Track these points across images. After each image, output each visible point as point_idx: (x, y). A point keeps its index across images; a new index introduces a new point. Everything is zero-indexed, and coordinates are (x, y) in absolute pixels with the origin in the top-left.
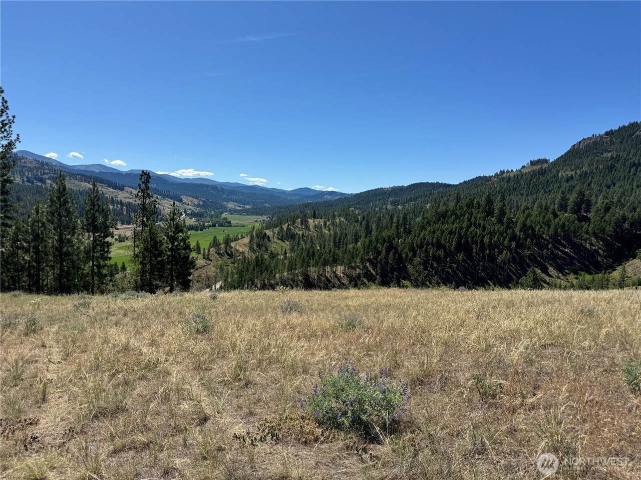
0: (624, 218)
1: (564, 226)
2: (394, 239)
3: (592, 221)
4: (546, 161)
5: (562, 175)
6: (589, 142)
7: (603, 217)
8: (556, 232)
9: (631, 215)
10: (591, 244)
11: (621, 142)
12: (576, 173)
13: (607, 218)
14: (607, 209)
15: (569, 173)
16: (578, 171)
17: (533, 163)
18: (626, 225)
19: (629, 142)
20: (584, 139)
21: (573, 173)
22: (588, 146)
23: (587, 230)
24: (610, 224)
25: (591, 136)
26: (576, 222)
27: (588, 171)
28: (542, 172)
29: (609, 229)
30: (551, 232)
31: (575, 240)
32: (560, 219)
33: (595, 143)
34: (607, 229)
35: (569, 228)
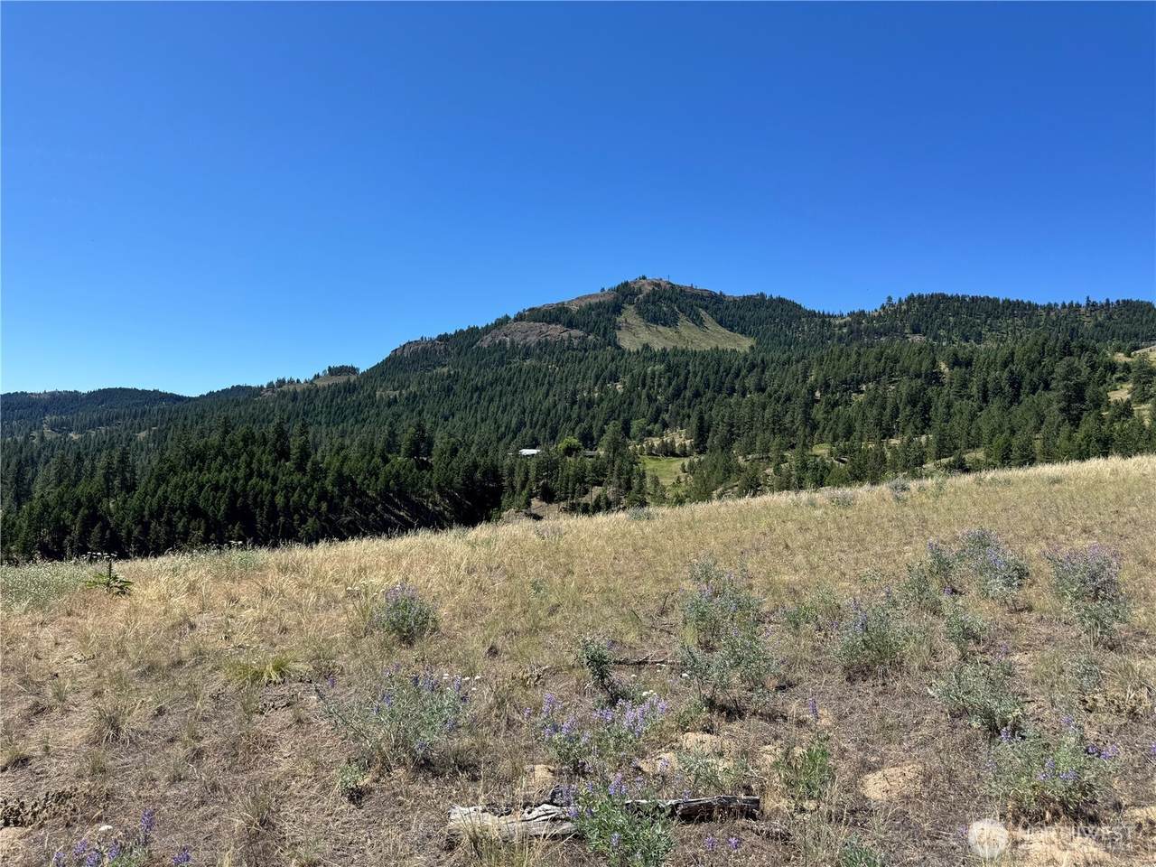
0: (475, 466)
1: (398, 476)
2: (100, 501)
3: (436, 468)
4: (353, 370)
5: (381, 396)
6: (416, 347)
7: (448, 465)
8: (387, 485)
9: (483, 461)
10: (435, 504)
11: (459, 354)
12: (401, 394)
13: (454, 464)
14: (454, 451)
15: (392, 394)
16: (404, 392)
17: (333, 372)
18: (478, 475)
19: (469, 355)
20: (410, 343)
21: (397, 393)
22: (415, 353)
23: (430, 483)
24: (458, 474)
25: (418, 339)
26: (415, 470)
27: (418, 393)
28: (350, 389)
29: (458, 480)
30: (380, 485)
31: (413, 497)
32: (393, 466)
33: (425, 350)
34: (455, 480)
35: (406, 479)
